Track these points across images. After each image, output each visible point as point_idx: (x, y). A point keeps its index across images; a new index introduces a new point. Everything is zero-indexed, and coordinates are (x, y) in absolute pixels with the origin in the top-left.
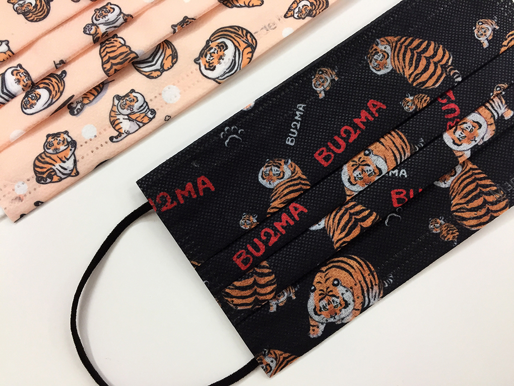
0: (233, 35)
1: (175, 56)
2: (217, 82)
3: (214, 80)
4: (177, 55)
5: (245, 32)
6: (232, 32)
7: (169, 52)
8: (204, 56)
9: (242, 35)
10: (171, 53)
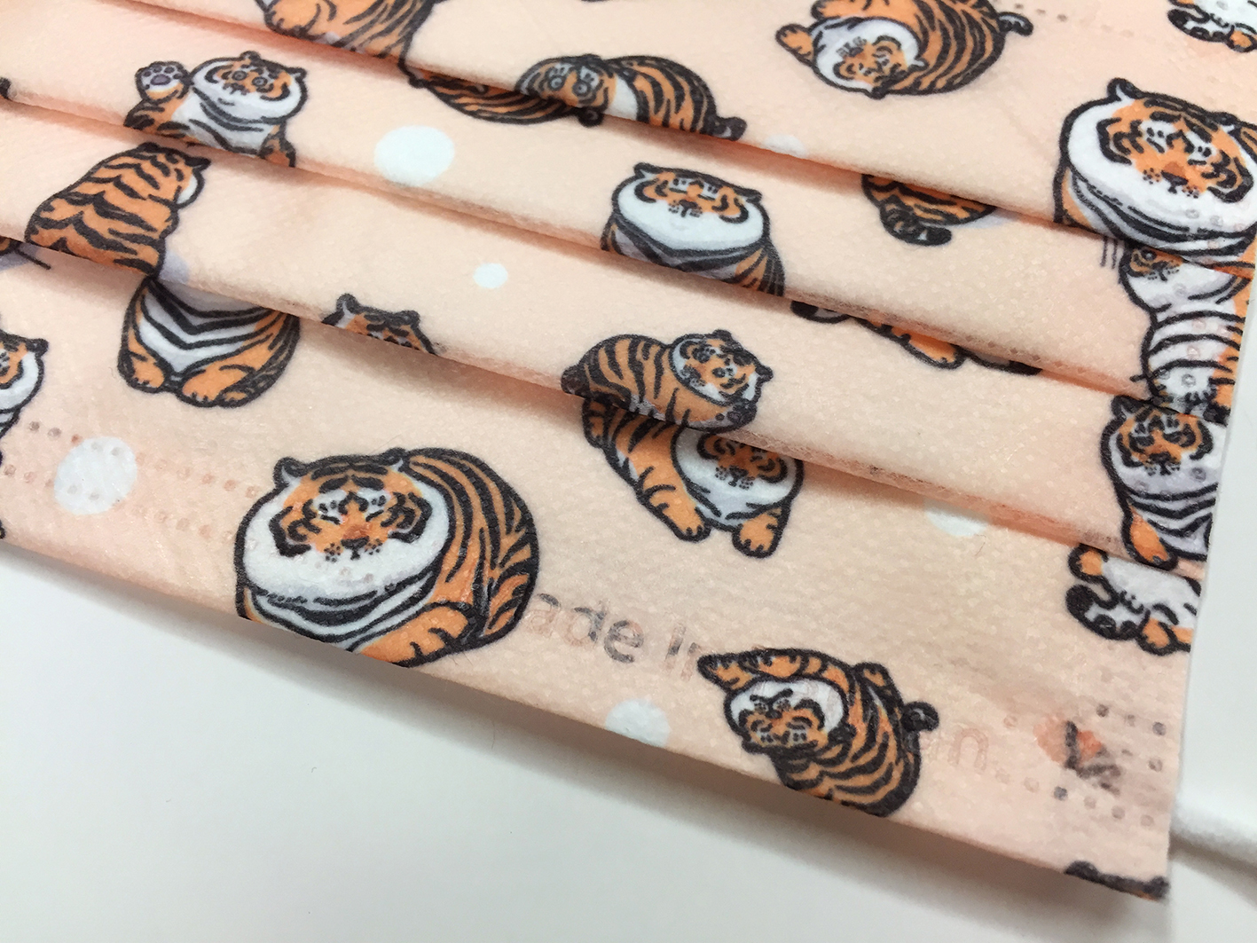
0: (480, 521)
1: (253, 386)
2: (240, 598)
3: (243, 582)
4: (263, 390)
5: (524, 554)
6: (488, 509)
7: (258, 357)
8: (323, 480)
9: (502, 554)
10: (257, 366)
